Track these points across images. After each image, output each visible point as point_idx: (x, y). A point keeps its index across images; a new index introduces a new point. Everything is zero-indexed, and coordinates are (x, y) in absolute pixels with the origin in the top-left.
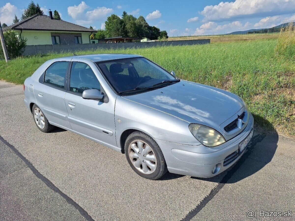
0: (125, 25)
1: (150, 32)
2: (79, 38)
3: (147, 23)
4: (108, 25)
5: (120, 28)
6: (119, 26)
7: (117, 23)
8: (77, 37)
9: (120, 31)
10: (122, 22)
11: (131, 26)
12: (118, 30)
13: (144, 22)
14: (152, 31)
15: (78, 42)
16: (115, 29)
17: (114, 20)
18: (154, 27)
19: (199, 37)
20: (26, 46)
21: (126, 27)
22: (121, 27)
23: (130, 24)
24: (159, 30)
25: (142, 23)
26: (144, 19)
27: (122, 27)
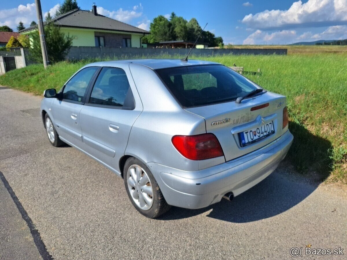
0: (173, 29)
1: (203, 37)
2: (128, 41)
3: (200, 27)
4: (154, 27)
5: (168, 32)
6: (167, 29)
7: (164, 25)
8: (126, 39)
9: (168, 34)
10: (170, 25)
11: (181, 30)
12: (165, 33)
13: (197, 25)
14: (206, 37)
15: (127, 46)
16: (162, 32)
17: (161, 22)
18: (208, 32)
19: (265, 46)
20: (72, 46)
21: (175, 30)
22: (169, 30)
23: (180, 27)
24: (214, 36)
25: (195, 26)
26: (197, 22)
27: (171, 31)
